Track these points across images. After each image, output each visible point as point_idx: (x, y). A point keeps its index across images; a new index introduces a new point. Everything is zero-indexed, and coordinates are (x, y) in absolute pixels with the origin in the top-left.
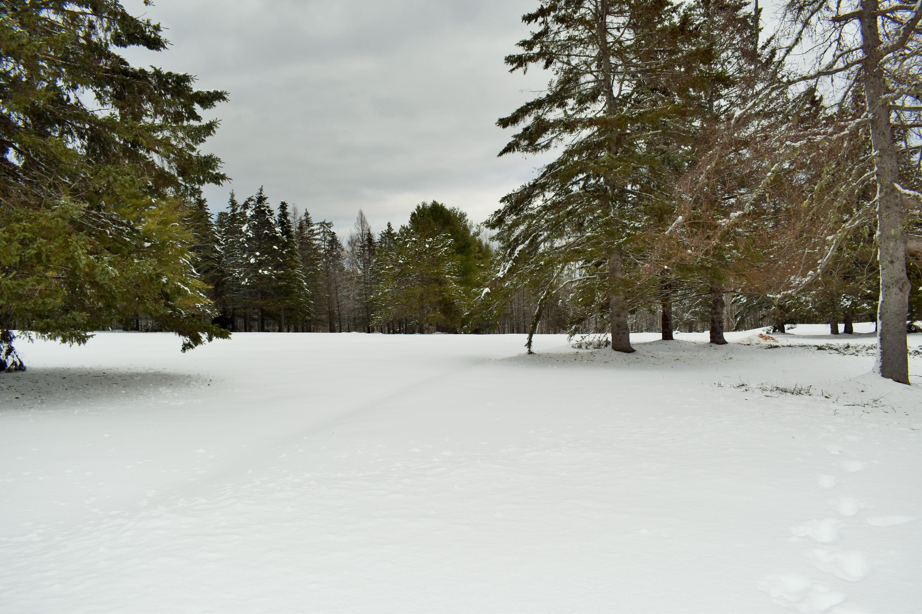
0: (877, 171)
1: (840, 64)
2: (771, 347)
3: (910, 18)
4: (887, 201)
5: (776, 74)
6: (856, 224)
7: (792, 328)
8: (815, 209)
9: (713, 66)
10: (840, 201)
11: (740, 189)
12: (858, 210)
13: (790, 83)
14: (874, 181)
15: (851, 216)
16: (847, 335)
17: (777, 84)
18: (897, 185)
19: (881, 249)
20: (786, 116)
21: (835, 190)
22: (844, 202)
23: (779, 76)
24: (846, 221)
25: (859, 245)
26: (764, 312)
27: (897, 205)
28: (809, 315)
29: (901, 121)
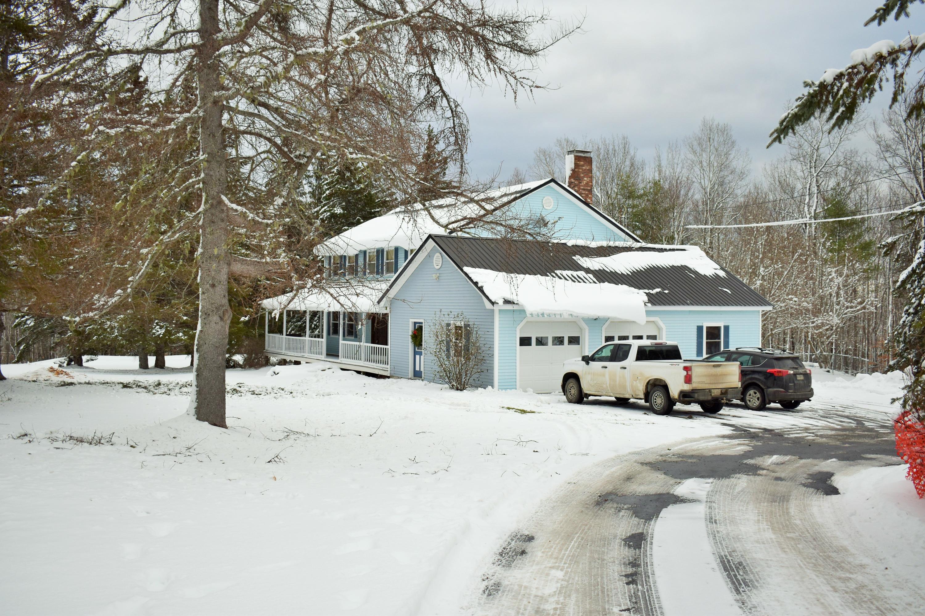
0: (203, 178)
1: (171, 45)
2: (65, 384)
3: (253, 11)
4: (212, 215)
5: (95, 37)
6: (176, 237)
7: (93, 360)
8: (128, 214)
9: (12, 7)
10: (159, 209)
11: (35, 176)
12: (179, 221)
13: (111, 53)
14: (199, 189)
15: (171, 227)
16: (158, 370)
17: (95, 51)
18: (224, 198)
19: (202, 270)
20: (102, 93)
21: (155, 193)
22: (164, 210)
23: (99, 41)
24: (164, 233)
25: (177, 263)
26: (56, 338)
27: (223, 220)
28: (113, 344)
29: (234, 125)
